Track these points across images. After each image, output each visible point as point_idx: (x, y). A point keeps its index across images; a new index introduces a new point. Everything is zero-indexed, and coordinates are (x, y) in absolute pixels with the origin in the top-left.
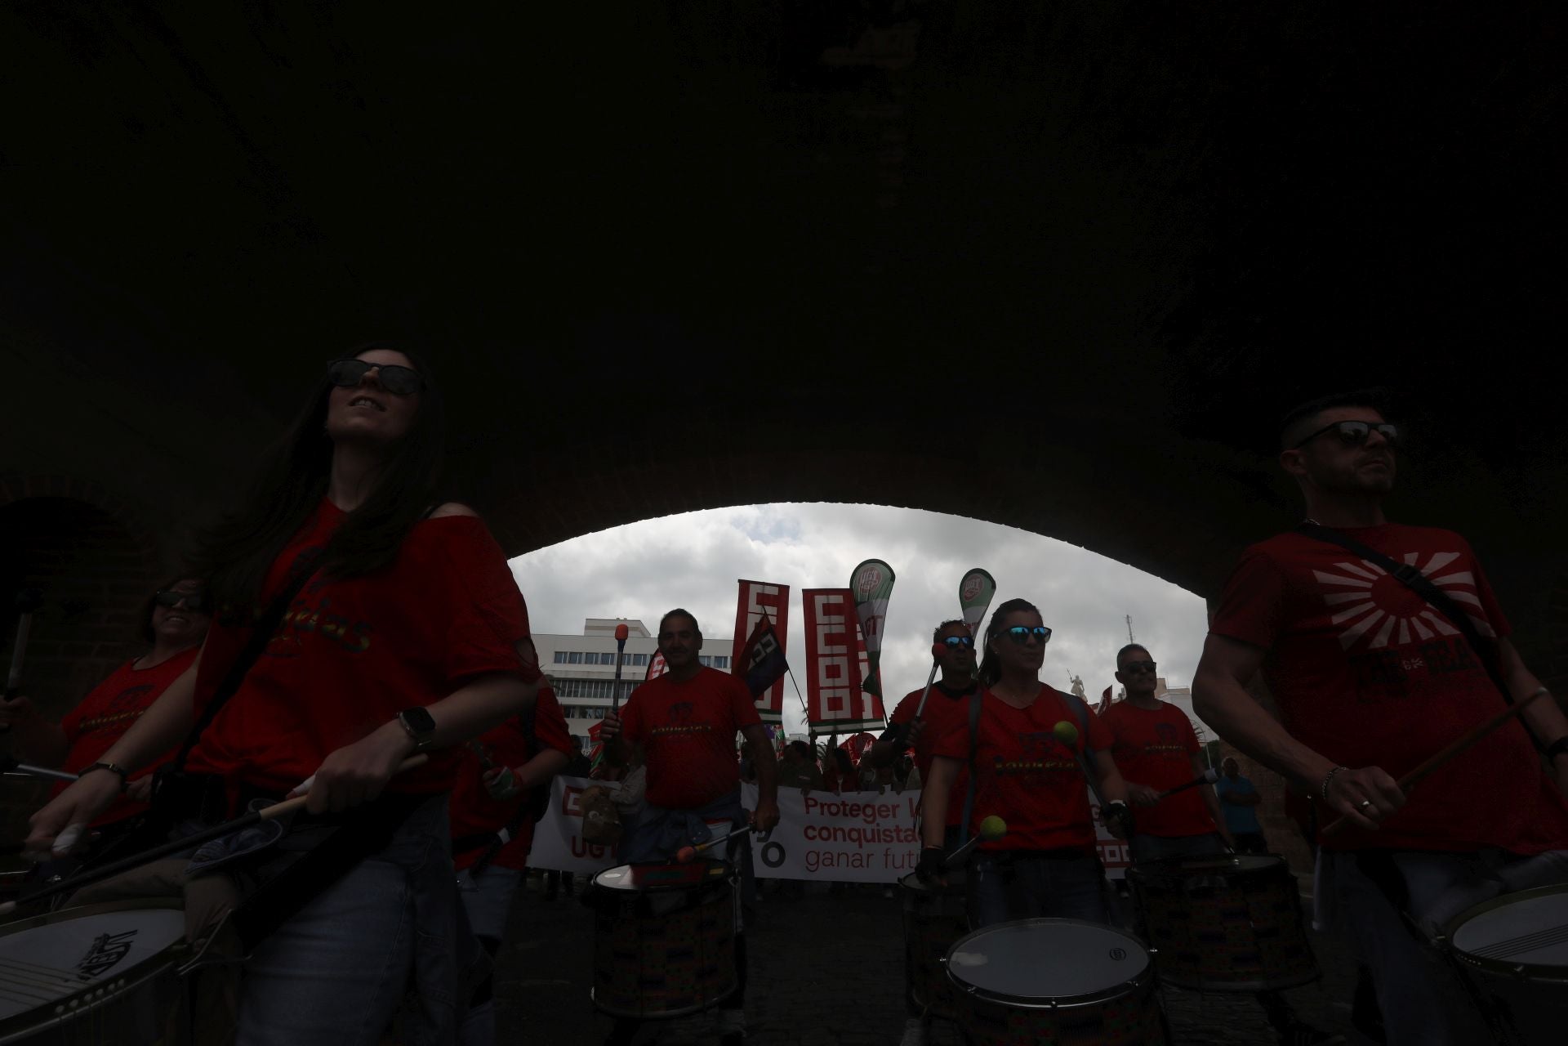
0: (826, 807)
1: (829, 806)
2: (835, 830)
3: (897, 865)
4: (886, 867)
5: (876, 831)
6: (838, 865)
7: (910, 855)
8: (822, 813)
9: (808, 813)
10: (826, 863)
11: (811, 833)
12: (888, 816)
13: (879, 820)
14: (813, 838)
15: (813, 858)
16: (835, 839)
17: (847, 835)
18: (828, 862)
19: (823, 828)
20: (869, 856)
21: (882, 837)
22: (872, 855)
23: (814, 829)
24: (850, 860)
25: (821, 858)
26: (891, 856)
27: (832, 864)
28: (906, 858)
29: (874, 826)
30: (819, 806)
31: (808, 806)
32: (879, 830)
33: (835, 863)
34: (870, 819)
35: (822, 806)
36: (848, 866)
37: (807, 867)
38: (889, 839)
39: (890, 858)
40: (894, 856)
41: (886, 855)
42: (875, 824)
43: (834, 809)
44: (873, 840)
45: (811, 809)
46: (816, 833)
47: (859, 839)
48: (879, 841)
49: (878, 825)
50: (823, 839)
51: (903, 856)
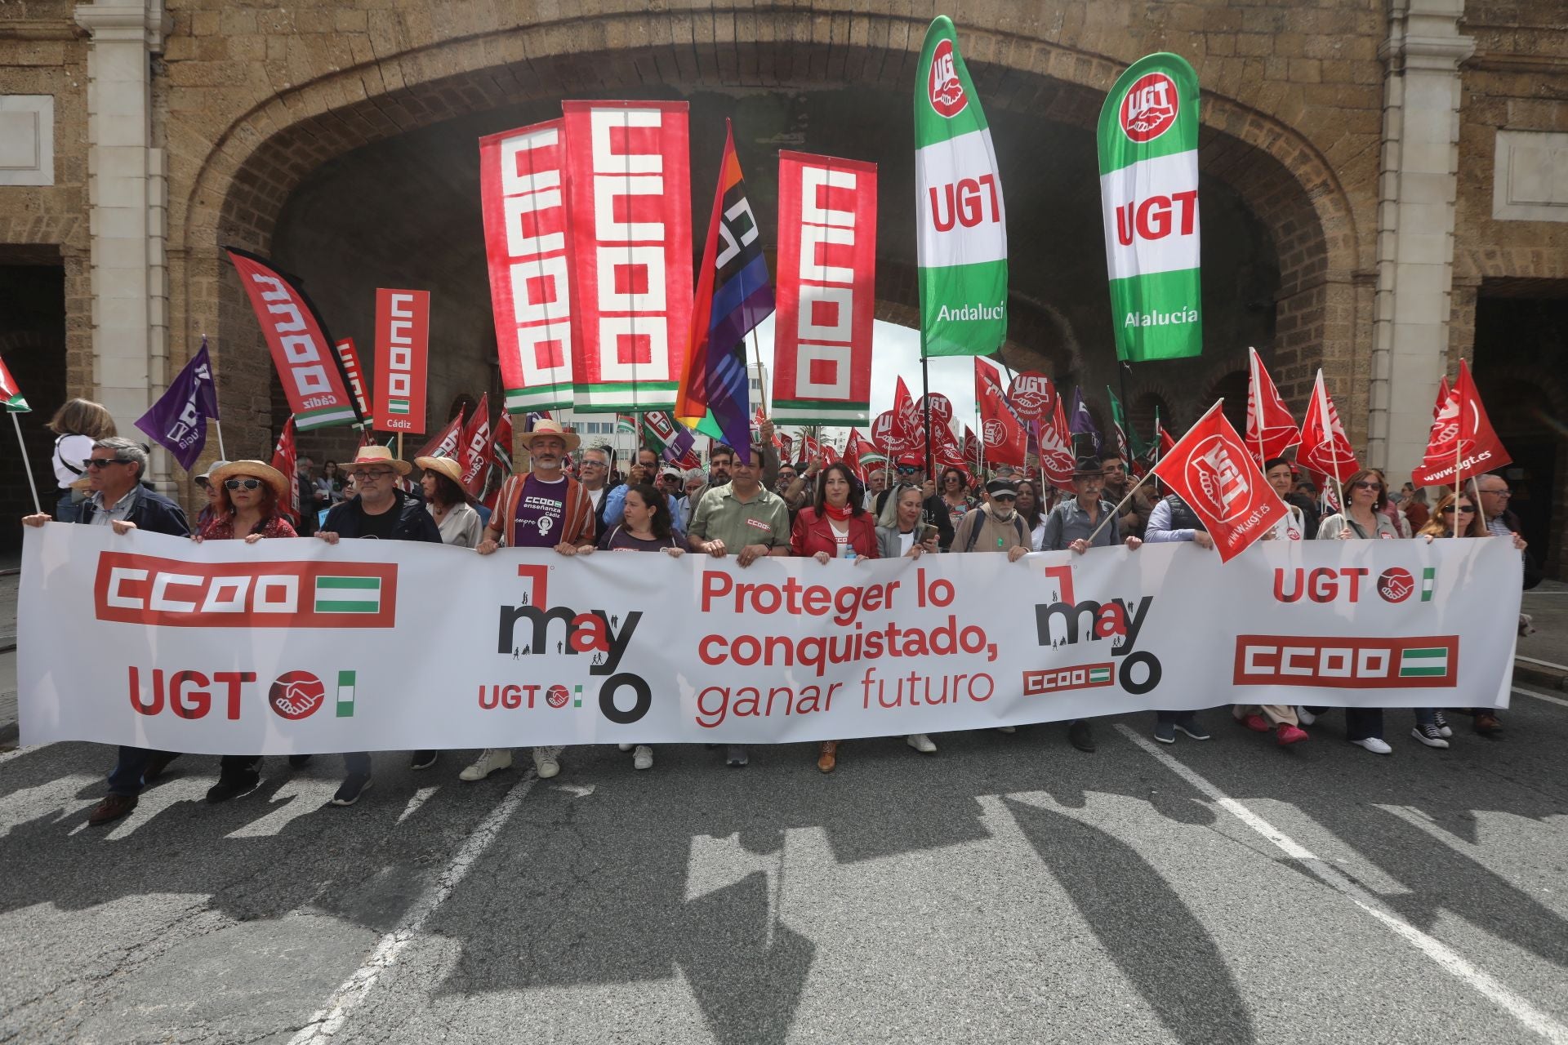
0: (748, 595)
1: (757, 592)
2: (770, 642)
3: (886, 701)
4: (866, 706)
5: (854, 638)
6: (768, 713)
7: (913, 679)
8: (739, 608)
9: (706, 607)
10: (741, 709)
11: (714, 650)
12: (877, 604)
13: (862, 615)
14: (722, 658)
15: (714, 701)
16: (769, 661)
17: (795, 653)
18: (745, 707)
19: (739, 641)
20: (832, 688)
21: (864, 648)
22: (840, 685)
23: (722, 641)
24: (797, 698)
25: (733, 699)
26: (877, 683)
27: (755, 711)
28: (907, 686)
29: (851, 630)
30: (733, 593)
31: (708, 593)
32: (859, 637)
33: (762, 708)
34: (845, 616)
35: (741, 590)
36: (788, 713)
37: (698, 720)
38: (873, 650)
39: (874, 689)
40: (882, 682)
41: (867, 682)
42: (854, 625)
43: (766, 599)
44: (847, 657)
45: (713, 600)
46: (727, 650)
47: (820, 659)
48: (857, 657)
49: (859, 626)
50: (739, 660)
51: (901, 680)
